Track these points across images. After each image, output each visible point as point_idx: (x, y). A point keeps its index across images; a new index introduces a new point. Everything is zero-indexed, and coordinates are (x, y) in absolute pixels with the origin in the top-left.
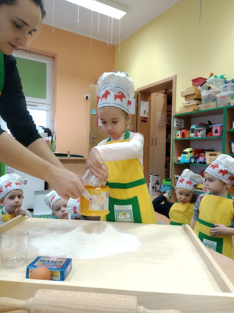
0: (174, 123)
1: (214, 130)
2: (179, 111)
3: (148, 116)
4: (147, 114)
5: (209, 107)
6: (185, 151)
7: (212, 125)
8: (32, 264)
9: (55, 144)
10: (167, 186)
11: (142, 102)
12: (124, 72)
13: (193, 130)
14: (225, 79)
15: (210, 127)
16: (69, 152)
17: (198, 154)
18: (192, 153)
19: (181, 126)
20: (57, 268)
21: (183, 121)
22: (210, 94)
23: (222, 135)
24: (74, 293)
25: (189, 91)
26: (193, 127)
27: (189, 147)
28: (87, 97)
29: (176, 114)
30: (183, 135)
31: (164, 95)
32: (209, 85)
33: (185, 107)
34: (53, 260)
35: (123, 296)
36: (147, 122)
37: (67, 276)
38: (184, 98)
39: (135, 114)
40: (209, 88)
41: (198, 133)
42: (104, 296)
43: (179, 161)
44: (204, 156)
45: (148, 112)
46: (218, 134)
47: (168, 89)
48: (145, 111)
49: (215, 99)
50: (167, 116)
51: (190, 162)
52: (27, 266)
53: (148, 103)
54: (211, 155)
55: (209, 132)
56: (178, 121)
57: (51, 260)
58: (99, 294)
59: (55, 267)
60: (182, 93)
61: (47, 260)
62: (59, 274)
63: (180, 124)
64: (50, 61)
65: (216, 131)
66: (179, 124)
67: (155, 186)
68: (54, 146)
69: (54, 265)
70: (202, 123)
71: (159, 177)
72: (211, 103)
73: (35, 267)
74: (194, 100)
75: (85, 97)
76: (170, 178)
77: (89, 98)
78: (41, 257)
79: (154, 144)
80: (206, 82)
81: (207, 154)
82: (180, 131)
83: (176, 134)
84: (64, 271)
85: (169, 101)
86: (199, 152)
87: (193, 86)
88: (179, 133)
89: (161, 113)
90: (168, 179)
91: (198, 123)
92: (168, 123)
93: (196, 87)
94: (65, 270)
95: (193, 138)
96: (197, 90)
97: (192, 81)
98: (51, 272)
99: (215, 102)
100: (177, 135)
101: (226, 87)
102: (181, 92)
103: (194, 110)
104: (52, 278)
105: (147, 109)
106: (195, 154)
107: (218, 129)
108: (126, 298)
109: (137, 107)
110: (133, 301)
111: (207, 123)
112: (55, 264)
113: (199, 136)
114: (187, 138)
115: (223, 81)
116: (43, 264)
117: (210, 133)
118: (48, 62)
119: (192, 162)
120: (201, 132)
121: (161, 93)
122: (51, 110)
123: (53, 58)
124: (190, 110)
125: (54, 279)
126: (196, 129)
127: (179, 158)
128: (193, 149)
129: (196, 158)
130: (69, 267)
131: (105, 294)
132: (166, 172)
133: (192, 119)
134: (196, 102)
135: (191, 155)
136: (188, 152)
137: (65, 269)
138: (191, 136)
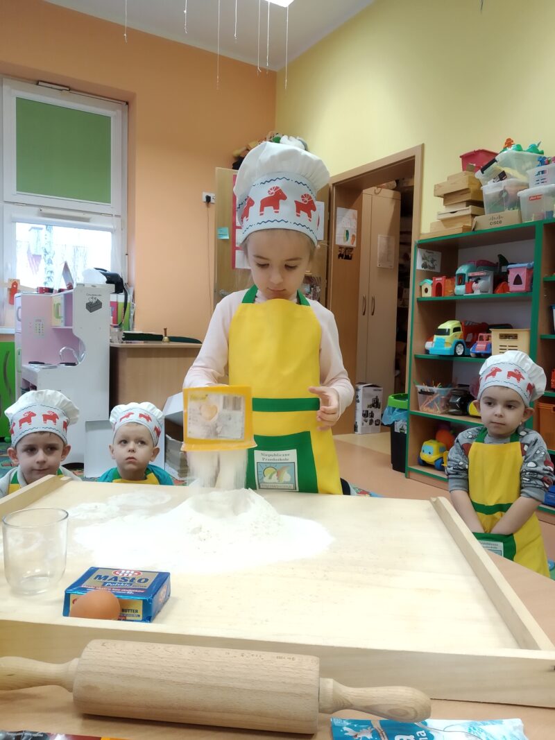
0: (418, 262)
1: (511, 278)
2: (429, 231)
3: (355, 245)
4: (353, 240)
5: (500, 222)
6: (442, 327)
7: (508, 264)
8: (78, 585)
9: (132, 310)
10: (398, 411)
11: (340, 211)
12: (298, 138)
13: (462, 276)
14: (542, 153)
15: (504, 269)
16: (165, 330)
17: (474, 335)
18: (459, 333)
19: (434, 268)
20: (136, 594)
21: (438, 256)
22: (505, 191)
23: (531, 290)
24: (173, 648)
25: (454, 183)
26: (462, 270)
27: (452, 318)
28: (208, 199)
29: (422, 238)
30: (438, 289)
31: (394, 195)
32: (503, 169)
33: (444, 221)
34: (125, 575)
35: (286, 655)
36: (353, 258)
37: (159, 612)
38: (443, 199)
39: (322, 239)
40: (502, 176)
41: (474, 285)
42: (242, 656)
43: (427, 352)
44: (488, 340)
45: (355, 234)
46: (522, 287)
47: (403, 179)
48: (347, 231)
49: (516, 203)
50: (401, 243)
51: (453, 354)
52: (66, 588)
53: (355, 212)
54: (503, 337)
55: (501, 283)
56: (427, 255)
57: (120, 575)
58: (232, 652)
59: (130, 592)
60: (437, 187)
61: (112, 575)
62: (139, 607)
63: (432, 263)
64: (119, 112)
65: (518, 281)
66: (429, 264)
67: (370, 412)
68: (130, 315)
69: (128, 586)
70: (484, 261)
71: (380, 390)
72: (507, 211)
73: (85, 589)
74: (465, 204)
75: (205, 200)
76: (407, 392)
77: (212, 201)
78: (98, 568)
79: (369, 311)
80: (494, 161)
81: (495, 334)
82: (432, 279)
83: (421, 287)
84: (150, 601)
85: (406, 207)
86: (475, 331)
87: (464, 170)
88: (428, 284)
89: (386, 236)
90: (402, 394)
91: (474, 261)
92: (402, 262)
93: (470, 174)
94: (152, 598)
95: (460, 298)
96: (473, 180)
97: (461, 159)
98: (122, 602)
99: (517, 211)
100: (424, 289)
101: (543, 172)
102: (435, 186)
103: (465, 229)
104: (124, 616)
105: (352, 227)
106: (465, 336)
107: (521, 275)
108: (293, 659)
109: (329, 221)
110: (309, 667)
111: (496, 260)
112: (131, 584)
113: (477, 293)
114: (446, 296)
115: (537, 159)
116: (104, 585)
117: (503, 283)
118: (114, 114)
119: (459, 354)
120: (481, 283)
121: (387, 188)
122: (122, 229)
123: (127, 103)
124: (456, 230)
125: (128, 618)
126: (470, 274)
127: (429, 345)
128: (461, 323)
129: (468, 345)
130: (162, 592)
131: (245, 652)
132: (396, 377)
133: (460, 251)
134: (469, 210)
135: (456, 336)
136: (449, 330)
137: (154, 596)
138: (457, 291)
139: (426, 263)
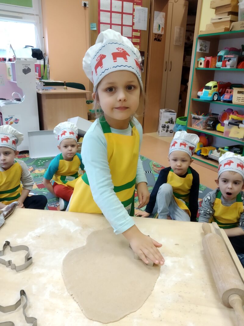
0: (197, 47)
2: (205, 30)
3: (163, 33)
4: (162, 30)
6: (208, 85)
9: (48, 69)
10: (181, 126)
11: (156, 13)
13: (220, 57)
17: (223, 89)
19: (205, 51)
21: (208, 44)
26: (221, 53)
27: (213, 80)
29: (201, 33)
30: (207, 64)
31: (185, 3)
33: (214, 23)
36: (161, 41)
38: (215, 10)
39: (146, 29)
41: (227, 63)
43: (199, 97)
44: (231, 93)
45: (164, 27)
48: (159, 25)
51: (212, 100)
53: (164, 14)
54: (239, 92)
55: (242, 61)
56: (203, 43)
63: (205, 47)
67: (166, 126)
68: (47, 71)
70: (233, 48)
74: (227, 14)
75: (83, 5)
77: (87, 6)
79: (168, 69)
81: (235, 90)
82: (204, 58)
83: (198, 62)
86: (224, 87)
89: (179, 27)
90: (183, 117)
91: (228, 48)
95: (219, 69)
102: (211, 2)
103: (226, 29)
105: (162, 23)
106: (219, 90)
109: (150, 19)
111: (239, 47)
113: (228, 67)
114: (211, 68)
119: (215, 100)
120: (231, 61)
122: (40, 23)
124: (220, 30)
126: (225, 56)
127: (199, 93)
128: (218, 83)
129: (220, 94)
133: (221, 41)
134: (229, 18)
135: (214, 90)
136: (211, 87)
138: (218, 65)
139: (202, 48)
